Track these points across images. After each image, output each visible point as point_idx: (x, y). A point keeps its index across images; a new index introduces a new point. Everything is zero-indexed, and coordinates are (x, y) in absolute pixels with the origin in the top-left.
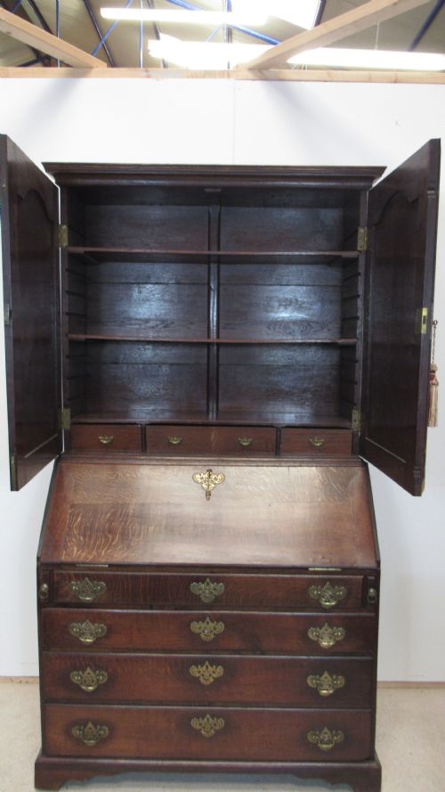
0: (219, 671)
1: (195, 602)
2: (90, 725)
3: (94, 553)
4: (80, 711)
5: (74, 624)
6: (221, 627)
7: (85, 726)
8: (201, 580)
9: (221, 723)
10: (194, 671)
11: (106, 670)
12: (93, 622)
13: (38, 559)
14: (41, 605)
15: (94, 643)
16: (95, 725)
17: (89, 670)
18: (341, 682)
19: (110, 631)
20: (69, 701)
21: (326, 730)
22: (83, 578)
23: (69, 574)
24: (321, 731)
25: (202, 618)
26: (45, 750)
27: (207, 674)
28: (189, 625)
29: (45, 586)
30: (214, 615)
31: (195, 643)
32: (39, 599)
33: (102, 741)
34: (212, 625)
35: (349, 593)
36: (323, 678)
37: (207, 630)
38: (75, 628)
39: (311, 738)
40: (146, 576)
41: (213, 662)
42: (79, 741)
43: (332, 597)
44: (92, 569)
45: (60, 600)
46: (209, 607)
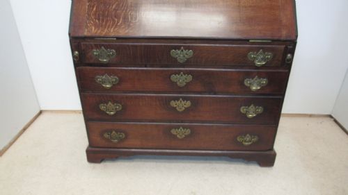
0: (188, 104)
1: (174, 62)
2: (114, 132)
3: (106, 30)
4: (107, 125)
5: (98, 76)
6: (190, 78)
7: (111, 132)
8: (178, 48)
9: (188, 132)
10: (173, 104)
11: (120, 103)
12: (110, 75)
13: (69, 34)
14: (76, 65)
15: (112, 88)
16: (117, 132)
17: (110, 103)
18: (260, 110)
19: (121, 80)
20: (100, 120)
21: (248, 135)
22: (101, 47)
23: (91, 45)
24: (245, 135)
25: (178, 73)
26: (91, 144)
27: (181, 105)
28: (170, 77)
29: (77, 52)
30: (186, 70)
31: (174, 88)
32: (74, 61)
33: (121, 140)
34: (184, 76)
35: (274, 56)
36: (250, 108)
37: (181, 80)
38: (99, 79)
39: (239, 139)
40: (141, 46)
41: (185, 99)
42: (108, 140)
43: (262, 59)
44: (105, 41)
45: (87, 62)
46: (182, 65)
